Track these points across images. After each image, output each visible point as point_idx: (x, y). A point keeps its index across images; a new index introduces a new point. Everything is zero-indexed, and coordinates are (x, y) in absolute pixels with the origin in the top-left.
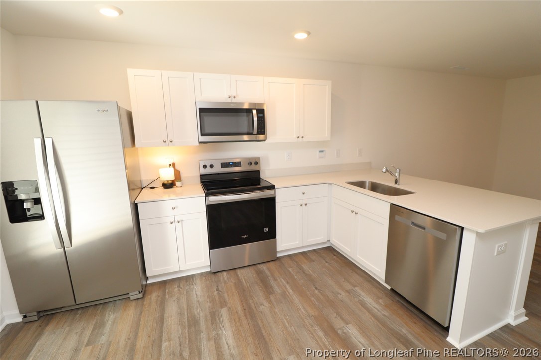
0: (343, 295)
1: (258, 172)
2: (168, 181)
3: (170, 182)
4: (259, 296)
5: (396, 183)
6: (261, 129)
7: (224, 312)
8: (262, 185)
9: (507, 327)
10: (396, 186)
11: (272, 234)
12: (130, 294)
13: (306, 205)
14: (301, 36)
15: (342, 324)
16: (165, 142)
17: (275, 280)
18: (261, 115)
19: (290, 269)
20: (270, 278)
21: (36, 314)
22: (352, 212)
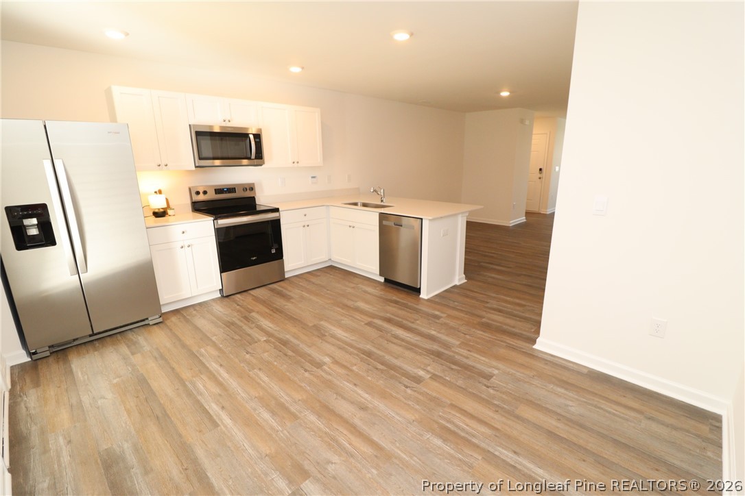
0: (349, 290)
1: (253, 199)
2: (159, 209)
3: (162, 210)
4: (280, 302)
5: (382, 201)
6: (259, 155)
7: (254, 314)
8: (258, 208)
9: (455, 287)
10: (382, 204)
11: (279, 255)
12: (150, 319)
13: (308, 226)
14: (296, 70)
15: (353, 303)
16: (159, 165)
17: (290, 291)
18: (258, 140)
19: (300, 284)
20: (284, 291)
21: (47, 349)
22: (350, 226)
